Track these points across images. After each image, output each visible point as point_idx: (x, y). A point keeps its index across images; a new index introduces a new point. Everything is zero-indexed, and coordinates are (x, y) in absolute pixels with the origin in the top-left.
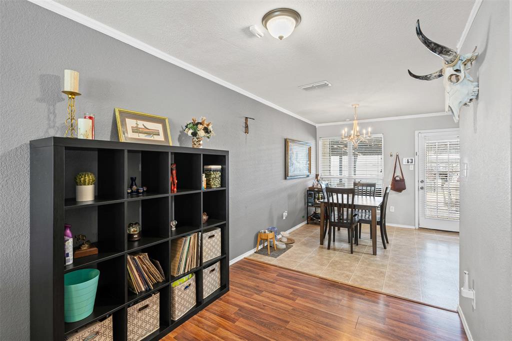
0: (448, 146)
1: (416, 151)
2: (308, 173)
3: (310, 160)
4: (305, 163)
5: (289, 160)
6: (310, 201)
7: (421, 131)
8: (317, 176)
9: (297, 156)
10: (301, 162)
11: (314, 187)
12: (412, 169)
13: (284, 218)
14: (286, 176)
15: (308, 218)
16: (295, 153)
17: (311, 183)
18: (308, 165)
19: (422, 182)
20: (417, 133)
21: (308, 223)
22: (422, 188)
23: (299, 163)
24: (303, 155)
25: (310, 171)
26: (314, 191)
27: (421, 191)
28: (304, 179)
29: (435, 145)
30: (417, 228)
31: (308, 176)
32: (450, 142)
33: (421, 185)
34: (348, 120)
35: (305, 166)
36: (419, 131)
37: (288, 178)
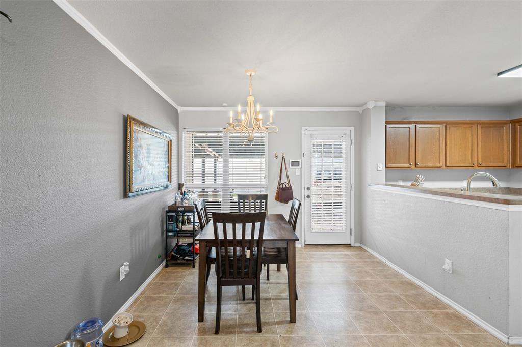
0: (333, 146)
1: (303, 152)
2: (166, 183)
3: (170, 161)
4: (162, 166)
5: (133, 159)
6: (170, 228)
7: (308, 128)
8: (180, 186)
9: (148, 153)
10: (156, 164)
11: (178, 204)
12: (299, 174)
13: (122, 277)
14: (126, 190)
15: (166, 256)
16: (145, 146)
17: (171, 198)
18: (167, 170)
19: (309, 189)
20: (305, 129)
21: (167, 266)
22: (308, 197)
23: (153, 165)
24: (159, 152)
25: (169, 178)
26: (177, 211)
27: (307, 200)
28: (161, 193)
29: (321, 146)
30: (303, 245)
31: (166, 187)
32: (334, 142)
33: (307, 193)
34: (225, 104)
35: (162, 170)
36: (306, 128)
37: (130, 194)
